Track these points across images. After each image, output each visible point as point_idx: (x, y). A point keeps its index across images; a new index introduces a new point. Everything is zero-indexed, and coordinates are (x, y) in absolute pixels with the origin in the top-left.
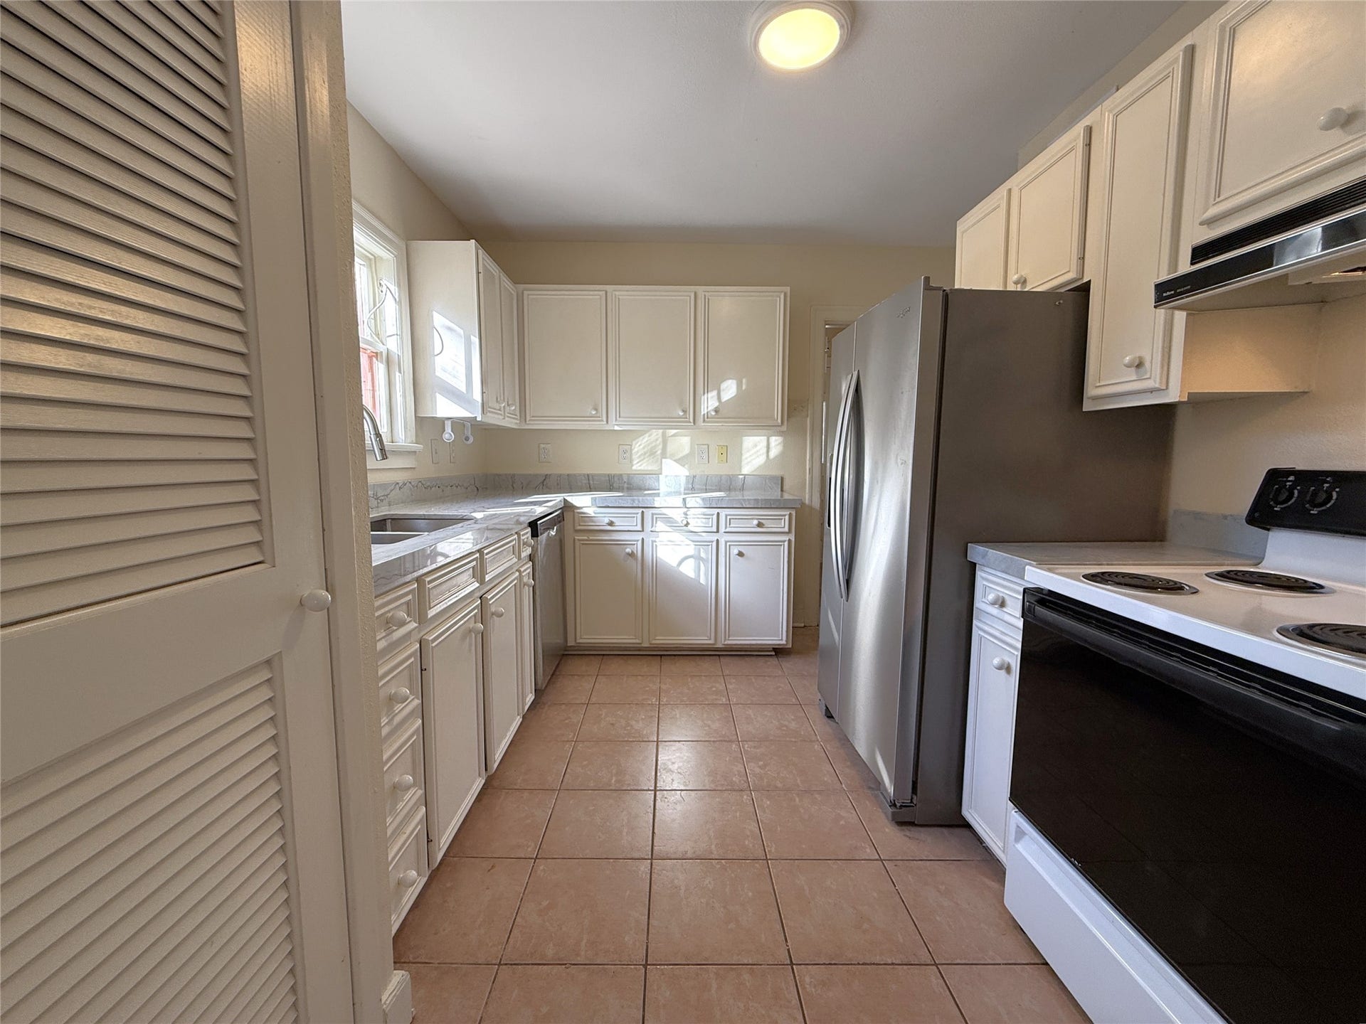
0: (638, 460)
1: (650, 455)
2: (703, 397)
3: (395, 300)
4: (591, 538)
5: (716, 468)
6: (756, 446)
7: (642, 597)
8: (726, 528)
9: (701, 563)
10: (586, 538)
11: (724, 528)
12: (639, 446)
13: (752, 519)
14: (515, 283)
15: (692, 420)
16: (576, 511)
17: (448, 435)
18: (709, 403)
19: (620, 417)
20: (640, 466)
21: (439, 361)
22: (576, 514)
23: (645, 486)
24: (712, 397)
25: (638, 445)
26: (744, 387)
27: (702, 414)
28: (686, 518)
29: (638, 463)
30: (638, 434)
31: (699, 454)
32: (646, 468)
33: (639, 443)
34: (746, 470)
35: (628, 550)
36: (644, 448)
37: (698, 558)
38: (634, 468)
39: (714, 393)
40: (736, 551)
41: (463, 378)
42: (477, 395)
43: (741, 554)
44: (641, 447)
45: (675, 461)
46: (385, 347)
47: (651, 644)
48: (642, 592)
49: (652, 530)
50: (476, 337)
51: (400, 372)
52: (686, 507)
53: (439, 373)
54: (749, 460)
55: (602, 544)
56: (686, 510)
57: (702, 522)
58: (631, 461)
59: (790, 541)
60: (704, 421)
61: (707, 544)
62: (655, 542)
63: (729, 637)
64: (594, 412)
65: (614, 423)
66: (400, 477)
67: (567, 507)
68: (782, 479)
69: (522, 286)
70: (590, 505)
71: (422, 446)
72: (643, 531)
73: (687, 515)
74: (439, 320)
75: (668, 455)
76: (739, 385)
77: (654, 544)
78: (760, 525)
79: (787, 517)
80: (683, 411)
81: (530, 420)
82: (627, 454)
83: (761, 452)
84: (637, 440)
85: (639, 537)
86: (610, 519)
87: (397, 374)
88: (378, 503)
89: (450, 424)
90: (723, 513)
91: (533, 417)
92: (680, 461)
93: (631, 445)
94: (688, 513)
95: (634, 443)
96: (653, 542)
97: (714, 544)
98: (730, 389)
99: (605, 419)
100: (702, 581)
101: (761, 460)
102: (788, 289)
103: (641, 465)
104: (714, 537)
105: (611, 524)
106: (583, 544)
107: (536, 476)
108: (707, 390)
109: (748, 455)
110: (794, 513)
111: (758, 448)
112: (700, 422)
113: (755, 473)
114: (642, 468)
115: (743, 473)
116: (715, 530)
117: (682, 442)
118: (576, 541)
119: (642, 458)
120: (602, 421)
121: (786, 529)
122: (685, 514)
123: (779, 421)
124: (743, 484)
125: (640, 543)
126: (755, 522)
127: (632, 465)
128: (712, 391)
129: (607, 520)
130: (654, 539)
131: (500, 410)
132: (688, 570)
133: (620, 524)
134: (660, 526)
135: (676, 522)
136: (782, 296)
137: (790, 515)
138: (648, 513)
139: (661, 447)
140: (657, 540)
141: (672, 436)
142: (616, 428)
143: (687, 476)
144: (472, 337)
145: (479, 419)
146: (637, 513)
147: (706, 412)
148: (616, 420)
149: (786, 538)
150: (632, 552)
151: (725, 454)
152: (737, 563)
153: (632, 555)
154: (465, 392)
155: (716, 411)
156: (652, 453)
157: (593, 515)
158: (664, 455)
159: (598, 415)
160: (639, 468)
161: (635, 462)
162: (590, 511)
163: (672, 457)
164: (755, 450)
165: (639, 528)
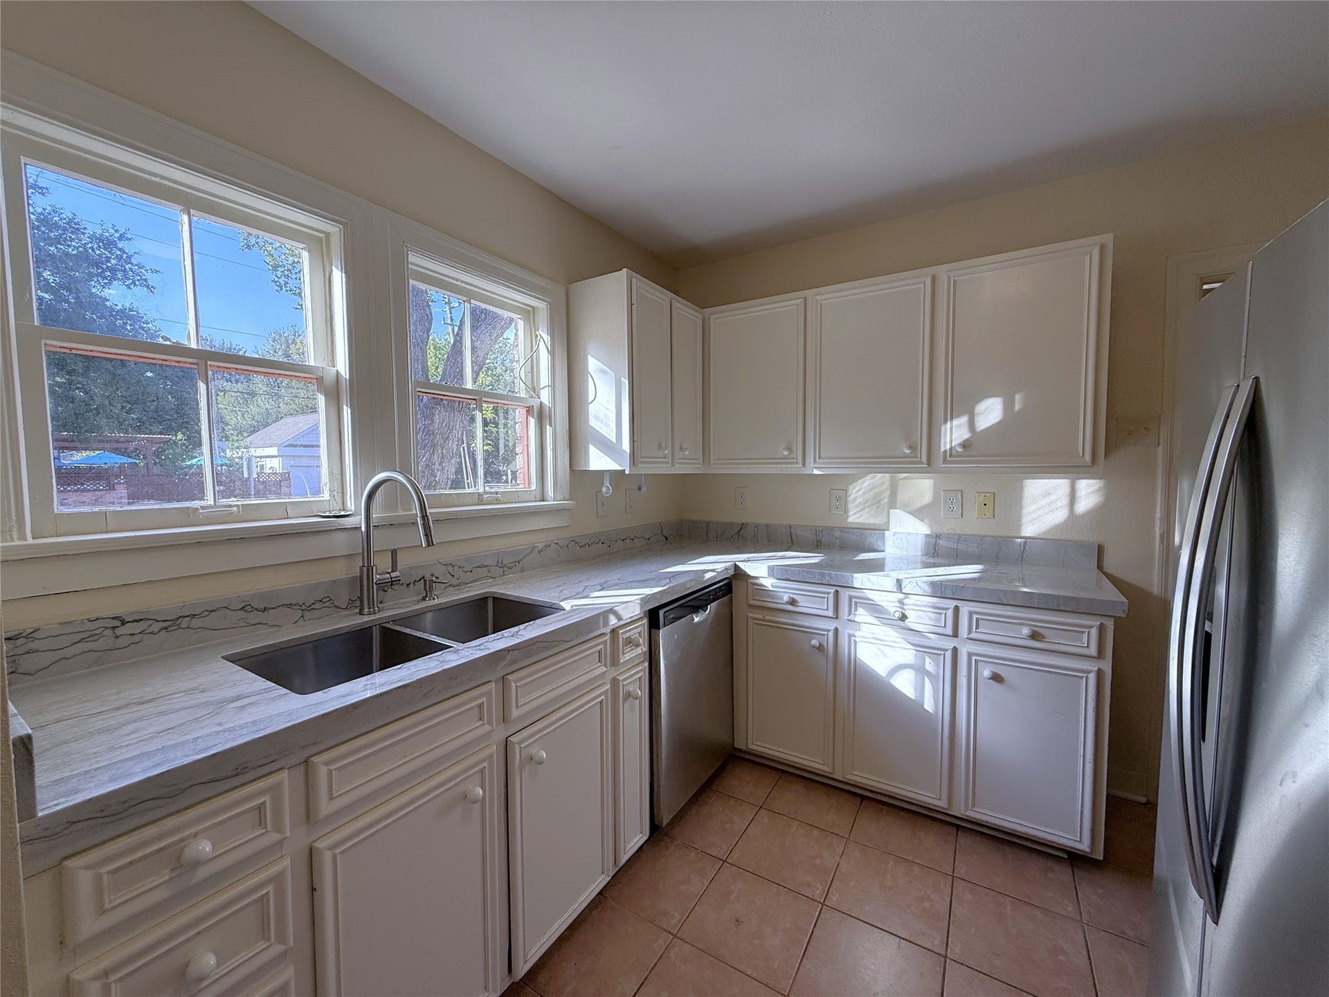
0: (855, 511)
1: (873, 505)
2: (943, 428)
3: (548, 349)
4: (767, 618)
5: (973, 524)
6: (1049, 494)
7: (834, 709)
8: (970, 632)
9: (927, 679)
10: (761, 617)
11: (966, 630)
12: (858, 491)
13: (1023, 624)
14: (702, 308)
15: (924, 459)
16: (749, 580)
17: (606, 488)
18: (954, 433)
19: (820, 458)
20: (859, 517)
21: (592, 408)
22: (750, 585)
23: (864, 545)
24: (959, 426)
25: (856, 490)
26: (1017, 407)
27: (942, 450)
28: (902, 608)
29: (855, 514)
30: (853, 479)
31: (945, 502)
32: (867, 521)
33: (858, 488)
34: (1030, 529)
35: (814, 642)
36: (864, 494)
37: (920, 670)
38: (850, 520)
39: (964, 420)
40: (987, 673)
41: (613, 425)
42: (626, 446)
43: (996, 678)
44: (860, 493)
45: (910, 513)
46: (539, 400)
47: (844, 778)
48: (835, 704)
49: (849, 618)
50: (625, 378)
51: (551, 426)
52: (901, 592)
53: (593, 422)
54: (1034, 516)
55: (779, 627)
56: (902, 596)
57: (929, 618)
58: (846, 511)
59: (1100, 673)
60: (945, 461)
61: (934, 652)
62: (854, 636)
63: (974, 805)
64: (786, 453)
65: (812, 466)
66: (540, 541)
67: (738, 575)
68: (1101, 550)
69: (709, 310)
70: (767, 576)
71: (574, 502)
72: (837, 618)
73: (904, 604)
74: (593, 364)
75: (898, 505)
76: (1008, 405)
77: (853, 638)
78: (1035, 636)
79: (1094, 632)
80: (910, 448)
81: (714, 464)
82: (842, 502)
83: (1059, 504)
84: (854, 485)
85: (831, 625)
86: (792, 596)
87: (548, 427)
88: (504, 571)
89: (608, 477)
90: (965, 609)
91: (717, 460)
92: (918, 513)
93: (846, 491)
94: (906, 601)
95: (850, 487)
96: (850, 636)
97: (949, 654)
98: (990, 412)
99: (800, 461)
100: (928, 705)
101: (1060, 515)
102: (1108, 238)
103: (861, 516)
104: (949, 644)
105: (793, 602)
106: (756, 623)
107: (732, 524)
108: (951, 415)
109: (1034, 507)
110: (1110, 625)
111: (1053, 497)
112: (939, 463)
113: (1047, 537)
114: (861, 520)
115: (1023, 534)
116: (951, 633)
117: (922, 487)
118: (750, 620)
119: (862, 507)
120: (797, 463)
121: (1093, 651)
122: (901, 602)
123: (1088, 457)
124: (1023, 552)
125: (831, 635)
126: (1026, 631)
127: (848, 517)
128: (959, 416)
129: (786, 598)
130: (851, 632)
131: (665, 458)
132: (904, 684)
133: (805, 605)
134: (862, 615)
135: (888, 613)
136: (1096, 252)
137: (1102, 628)
138: (845, 595)
139: (888, 493)
140: (857, 634)
141: (902, 479)
142: (816, 472)
143: (927, 536)
144: (623, 379)
145: (627, 472)
146: (829, 593)
147: (948, 447)
148: (815, 462)
149: (1093, 667)
150: (820, 644)
151: (990, 506)
152: (990, 691)
153: (820, 648)
154: (615, 441)
155: (965, 445)
156: (876, 501)
157: (771, 588)
158: (893, 504)
159: (792, 456)
160: (857, 521)
161: (851, 513)
162: (768, 583)
163: (904, 508)
164: (1048, 500)
165: (830, 613)
